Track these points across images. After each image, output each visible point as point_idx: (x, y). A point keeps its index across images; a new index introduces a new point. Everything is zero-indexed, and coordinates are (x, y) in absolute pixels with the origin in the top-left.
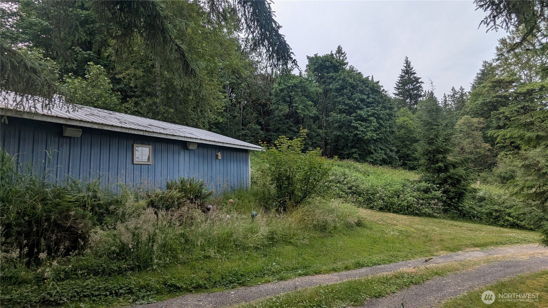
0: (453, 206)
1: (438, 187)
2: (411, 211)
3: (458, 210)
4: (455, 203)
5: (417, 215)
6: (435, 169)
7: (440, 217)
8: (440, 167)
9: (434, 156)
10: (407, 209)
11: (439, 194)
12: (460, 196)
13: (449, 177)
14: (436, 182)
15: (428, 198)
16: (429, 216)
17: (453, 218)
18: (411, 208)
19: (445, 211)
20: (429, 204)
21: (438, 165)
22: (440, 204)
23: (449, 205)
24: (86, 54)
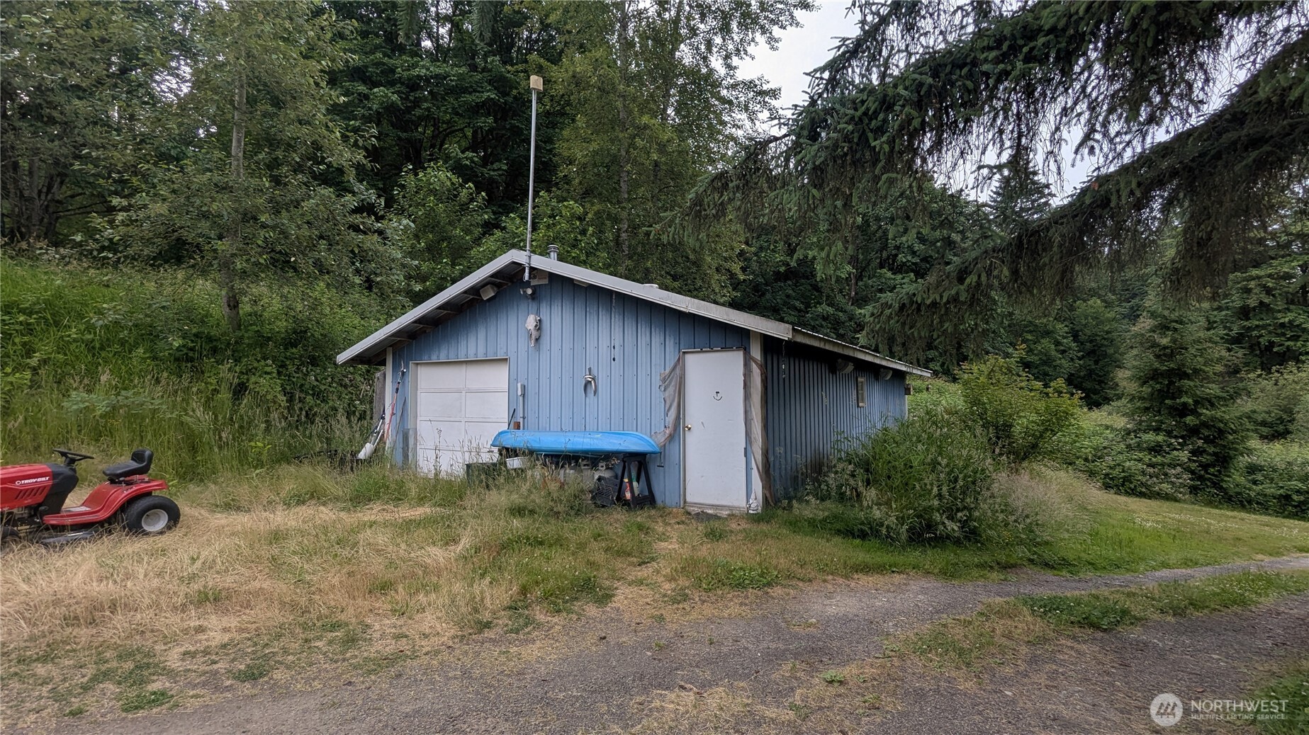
0: (1209, 479)
1: (1179, 444)
2: (1130, 488)
3: (1221, 488)
4: (1213, 475)
5: (1142, 495)
6: (1171, 407)
7: (1185, 501)
8: (1185, 404)
9: (1171, 383)
10: (1123, 485)
11: (1184, 455)
12: (1224, 460)
13: (1204, 425)
14: (1175, 433)
15: (1163, 465)
16: (1168, 497)
17: (1210, 503)
18: (1131, 483)
19: (1194, 490)
20: (1166, 474)
21: (1182, 400)
22: (1185, 476)
23: (1200, 478)
24: (467, 158)
